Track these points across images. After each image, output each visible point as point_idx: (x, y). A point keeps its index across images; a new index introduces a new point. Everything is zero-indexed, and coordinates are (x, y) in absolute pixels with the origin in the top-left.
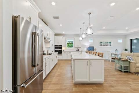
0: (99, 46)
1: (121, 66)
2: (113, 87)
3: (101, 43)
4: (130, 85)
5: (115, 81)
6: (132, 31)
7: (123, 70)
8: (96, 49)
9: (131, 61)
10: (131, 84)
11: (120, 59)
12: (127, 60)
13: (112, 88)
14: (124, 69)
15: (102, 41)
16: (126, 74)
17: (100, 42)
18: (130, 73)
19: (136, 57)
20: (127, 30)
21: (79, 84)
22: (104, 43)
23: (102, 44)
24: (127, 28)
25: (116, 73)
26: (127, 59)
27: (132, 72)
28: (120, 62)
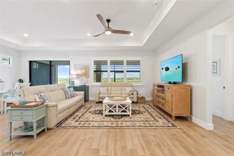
1: (26, 123)
7: (35, 133)
9: (50, 103)
11: (23, 106)
16: (43, 138)
27: (52, 127)
28: (26, 113)
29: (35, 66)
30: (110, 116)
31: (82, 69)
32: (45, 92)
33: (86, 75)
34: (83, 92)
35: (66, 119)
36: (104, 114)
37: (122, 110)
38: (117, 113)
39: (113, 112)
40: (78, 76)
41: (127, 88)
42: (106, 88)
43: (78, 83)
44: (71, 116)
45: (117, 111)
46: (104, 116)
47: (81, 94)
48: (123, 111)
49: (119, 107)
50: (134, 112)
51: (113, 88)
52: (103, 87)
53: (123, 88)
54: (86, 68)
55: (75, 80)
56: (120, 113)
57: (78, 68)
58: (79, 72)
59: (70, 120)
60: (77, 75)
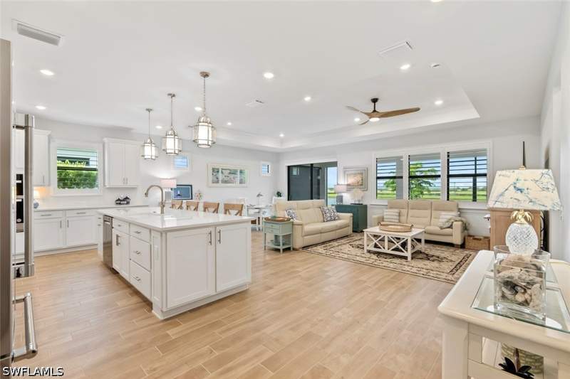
0: (211, 184)
1: (276, 237)
2: (271, 288)
3: (215, 171)
4: (300, 274)
5: (272, 274)
6: (292, 146)
7: (281, 247)
8: (200, 196)
9: (296, 221)
10: (299, 272)
11: (274, 220)
12: (289, 220)
13: (270, 292)
14: (283, 244)
15: (220, 167)
17: (213, 170)
18: (294, 249)
19: (302, 211)
20: (282, 141)
21: (180, 314)
22: (226, 173)
23: (220, 176)
24: (282, 135)
25: (268, 258)
26: (287, 216)
27: (297, 247)
28: (276, 226)
29: (295, 172)
30: (375, 253)
31: (355, 175)
32: (294, 209)
33: (362, 185)
34: (351, 214)
35: (316, 245)
36: (366, 248)
37: (395, 247)
38: (386, 251)
39: (380, 248)
40: (350, 187)
41: (443, 213)
42: (397, 210)
43: (348, 199)
44: (323, 243)
45: (386, 247)
46: (365, 251)
47: (346, 218)
48: (397, 249)
49: (390, 241)
50: (416, 255)
51: (411, 212)
52: (391, 208)
53: (434, 213)
54: (362, 174)
55: (344, 194)
56: (390, 252)
57: (350, 175)
58: (351, 180)
59: (319, 247)
60: (348, 185)
